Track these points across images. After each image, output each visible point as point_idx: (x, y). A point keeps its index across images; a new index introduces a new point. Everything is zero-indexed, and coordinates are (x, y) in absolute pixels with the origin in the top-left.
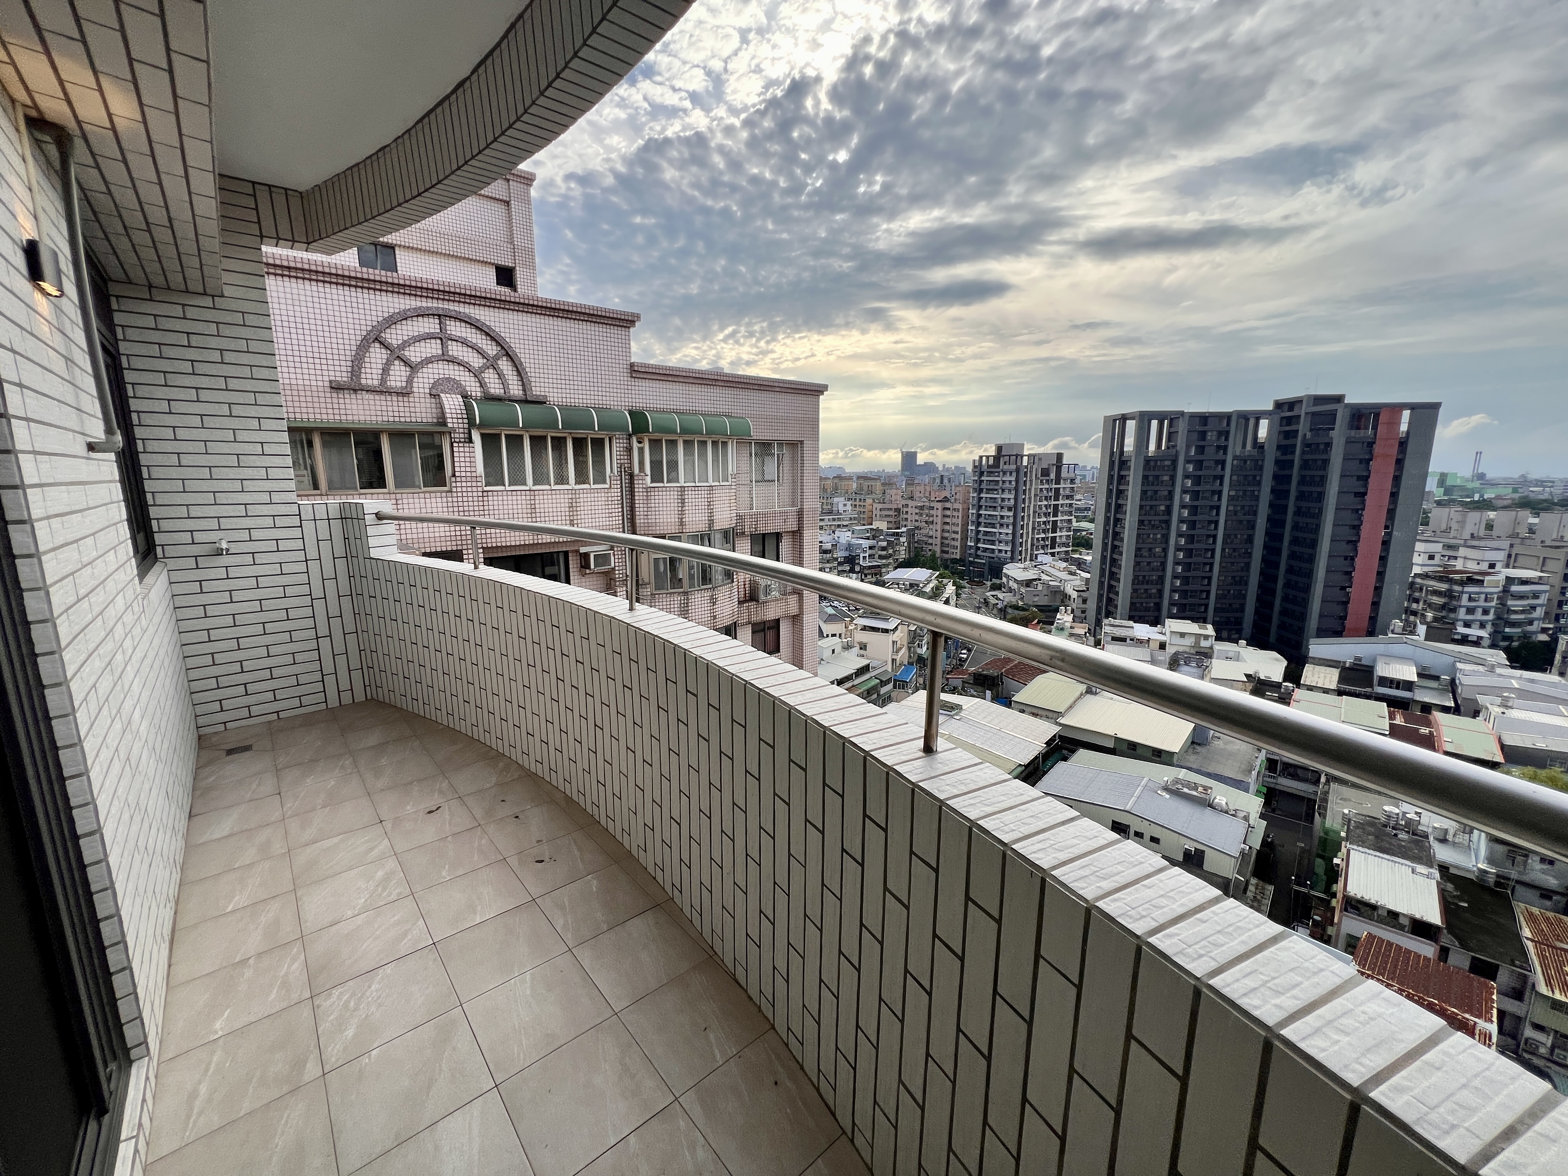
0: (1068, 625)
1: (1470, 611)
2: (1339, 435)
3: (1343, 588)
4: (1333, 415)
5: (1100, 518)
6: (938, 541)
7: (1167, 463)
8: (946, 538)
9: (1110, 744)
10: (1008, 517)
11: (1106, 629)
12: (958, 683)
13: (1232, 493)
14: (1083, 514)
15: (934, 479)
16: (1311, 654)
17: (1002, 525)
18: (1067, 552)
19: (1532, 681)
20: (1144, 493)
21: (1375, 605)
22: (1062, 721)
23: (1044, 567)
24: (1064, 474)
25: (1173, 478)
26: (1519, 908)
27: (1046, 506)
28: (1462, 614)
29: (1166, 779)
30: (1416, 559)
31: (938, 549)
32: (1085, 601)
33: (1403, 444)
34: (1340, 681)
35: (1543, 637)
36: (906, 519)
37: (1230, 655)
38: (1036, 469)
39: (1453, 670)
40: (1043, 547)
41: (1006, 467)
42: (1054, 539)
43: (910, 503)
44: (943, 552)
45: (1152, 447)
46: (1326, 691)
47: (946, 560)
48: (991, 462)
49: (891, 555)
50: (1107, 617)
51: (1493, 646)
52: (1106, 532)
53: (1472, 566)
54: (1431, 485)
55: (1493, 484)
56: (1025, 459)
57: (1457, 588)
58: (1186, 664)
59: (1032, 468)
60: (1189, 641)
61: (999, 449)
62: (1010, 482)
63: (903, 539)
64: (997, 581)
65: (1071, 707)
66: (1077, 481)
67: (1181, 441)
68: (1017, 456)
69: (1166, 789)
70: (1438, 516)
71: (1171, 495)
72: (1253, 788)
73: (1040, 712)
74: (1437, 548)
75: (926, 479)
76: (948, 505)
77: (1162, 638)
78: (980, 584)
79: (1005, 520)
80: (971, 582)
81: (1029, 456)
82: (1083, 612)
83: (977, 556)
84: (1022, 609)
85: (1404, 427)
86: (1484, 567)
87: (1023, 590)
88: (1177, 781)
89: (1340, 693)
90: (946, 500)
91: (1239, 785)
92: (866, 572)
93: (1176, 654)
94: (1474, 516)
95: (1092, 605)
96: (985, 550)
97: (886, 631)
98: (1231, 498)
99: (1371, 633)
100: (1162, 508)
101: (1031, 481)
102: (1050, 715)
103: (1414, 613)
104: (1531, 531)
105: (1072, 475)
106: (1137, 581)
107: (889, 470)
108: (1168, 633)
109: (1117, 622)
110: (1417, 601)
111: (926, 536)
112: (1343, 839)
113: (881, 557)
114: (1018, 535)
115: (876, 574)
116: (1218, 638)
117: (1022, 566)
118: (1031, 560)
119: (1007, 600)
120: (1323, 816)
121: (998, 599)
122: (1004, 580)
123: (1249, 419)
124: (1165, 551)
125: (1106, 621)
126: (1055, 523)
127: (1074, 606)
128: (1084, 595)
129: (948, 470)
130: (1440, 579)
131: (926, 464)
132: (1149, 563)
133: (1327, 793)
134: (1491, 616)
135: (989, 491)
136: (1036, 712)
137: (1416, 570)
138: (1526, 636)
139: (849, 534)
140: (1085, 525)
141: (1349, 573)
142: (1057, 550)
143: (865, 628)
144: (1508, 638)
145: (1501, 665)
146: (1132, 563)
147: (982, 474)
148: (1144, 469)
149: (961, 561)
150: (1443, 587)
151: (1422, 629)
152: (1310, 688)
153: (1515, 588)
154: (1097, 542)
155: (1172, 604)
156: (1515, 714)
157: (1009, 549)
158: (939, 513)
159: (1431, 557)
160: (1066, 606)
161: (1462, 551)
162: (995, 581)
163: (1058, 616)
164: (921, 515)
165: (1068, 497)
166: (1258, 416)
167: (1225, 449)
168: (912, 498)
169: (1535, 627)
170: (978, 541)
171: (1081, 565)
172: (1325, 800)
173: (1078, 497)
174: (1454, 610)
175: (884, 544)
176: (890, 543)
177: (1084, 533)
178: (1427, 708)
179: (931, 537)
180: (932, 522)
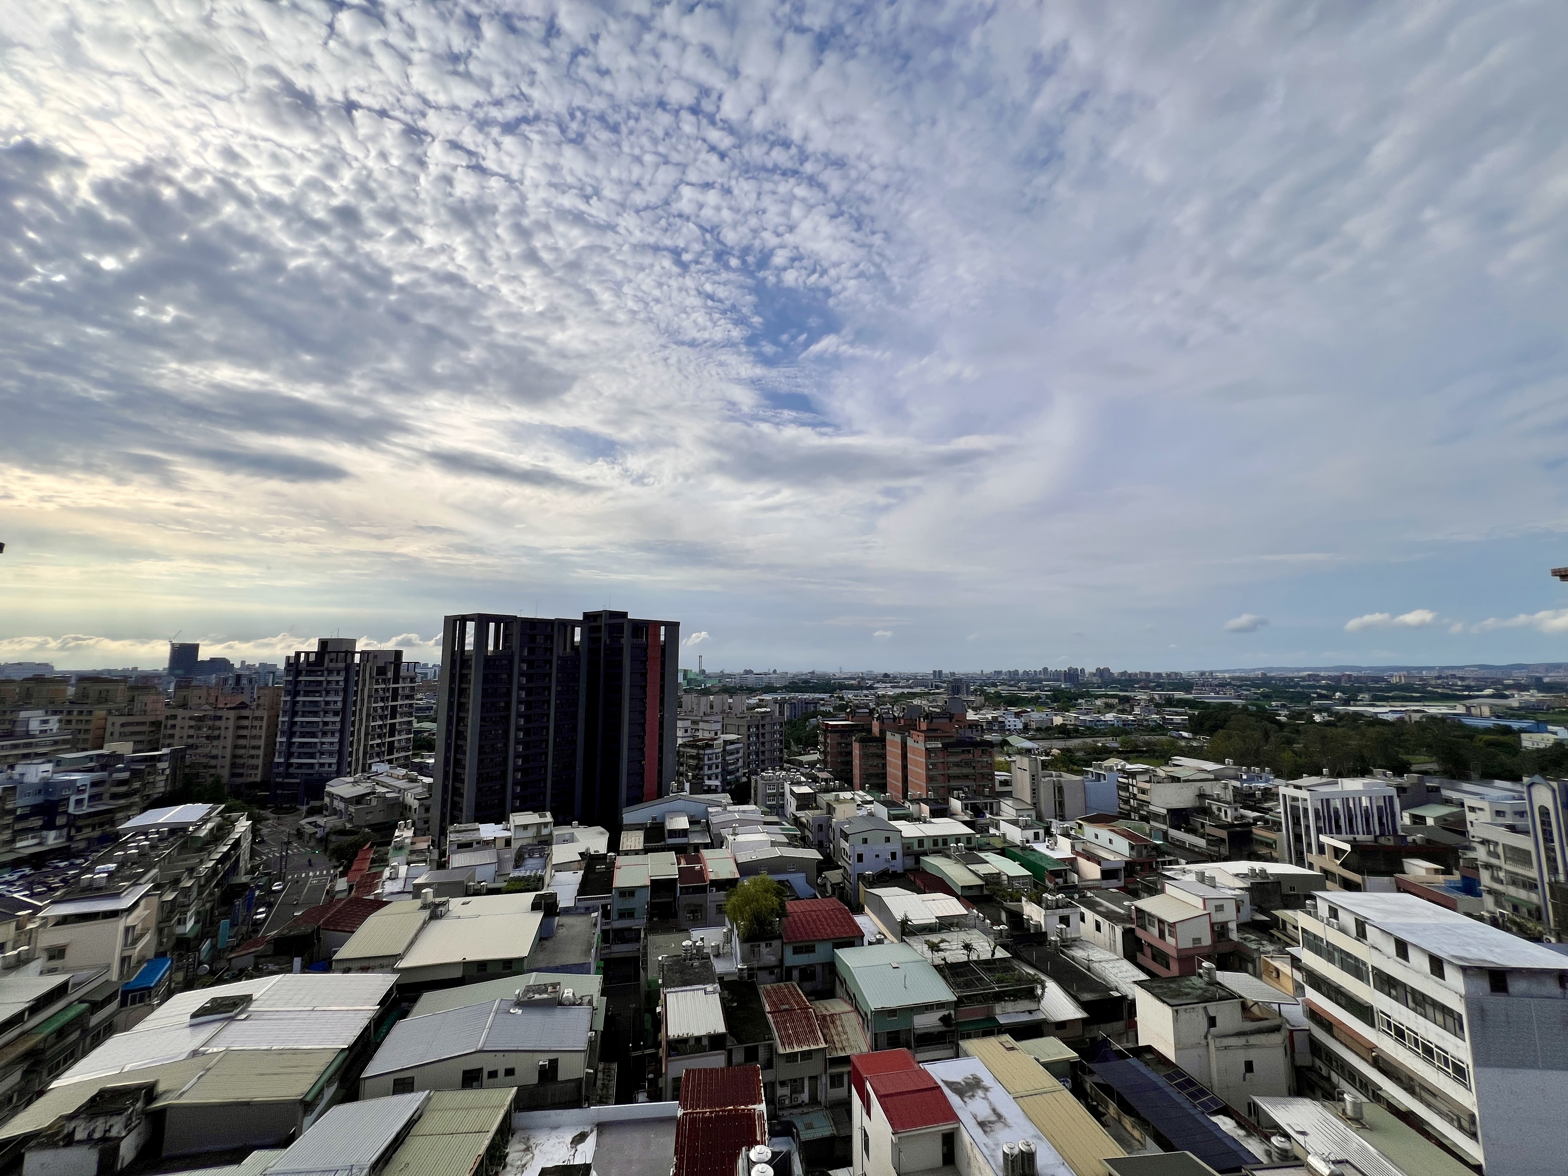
0: (408, 841)
1: (710, 768)
2: (626, 641)
3: (640, 762)
4: (621, 626)
5: (443, 717)
6: (227, 762)
7: (505, 662)
8: (241, 757)
9: (458, 974)
10: (334, 723)
11: (452, 837)
12: (247, 962)
13: (559, 689)
14: (424, 713)
15: (226, 680)
16: (626, 821)
17: (324, 734)
18: (407, 757)
19: (744, 812)
20: (484, 691)
21: (660, 772)
22: (402, 964)
23: (379, 778)
24: (403, 673)
25: (510, 676)
26: (761, 989)
27: (382, 708)
28: (706, 771)
29: (517, 992)
30: (680, 733)
31: (225, 773)
32: (427, 810)
33: (663, 649)
34: (646, 840)
35: (744, 779)
36: (172, 736)
37: (567, 837)
38: (371, 668)
39: (707, 813)
40: (378, 755)
41: (332, 665)
42: (391, 743)
43: (180, 712)
44: (233, 775)
45: (491, 648)
46: (637, 852)
47: (240, 786)
48: (312, 658)
49: (135, 792)
50: (452, 823)
51: (723, 791)
52: (449, 732)
53: (707, 735)
54: (680, 679)
55: (709, 677)
56: (357, 658)
57: (702, 752)
58: (531, 857)
59: (365, 666)
60: (531, 832)
61: (323, 643)
62: (337, 682)
63: (161, 765)
64: (317, 803)
65: (412, 943)
66: (418, 679)
67: (515, 642)
68: (347, 652)
69: (519, 1004)
70: (687, 699)
71: (509, 692)
72: (593, 967)
73: (372, 963)
74: (688, 723)
75: (213, 679)
76: (245, 713)
77: (507, 834)
78: (292, 810)
79: (330, 727)
80: (278, 810)
81: (362, 653)
82: (426, 822)
83: (289, 775)
84: (351, 833)
85: (662, 638)
86: (712, 735)
87: (352, 809)
88: (529, 989)
89: (646, 851)
90: (243, 706)
91: (581, 969)
92: (80, 823)
93: (521, 848)
94: (703, 699)
95: (435, 813)
96: (300, 766)
97: (114, 914)
98: (558, 694)
99: (660, 796)
100: (502, 704)
101: (364, 681)
102: (385, 962)
103: (682, 774)
104: (730, 708)
105: (412, 674)
106: (481, 778)
107: (146, 667)
108: (512, 829)
109: (463, 826)
110: (682, 765)
111: (206, 756)
112: (660, 986)
113: (114, 796)
114: (347, 743)
115: (101, 825)
116: (557, 823)
117: (351, 779)
118: (363, 771)
119: (330, 825)
120: (645, 969)
121: (316, 825)
122: (327, 800)
123: (566, 626)
124: (506, 745)
125: (451, 828)
126: (393, 726)
127: (415, 817)
128: (426, 802)
129: (249, 667)
130: (693, 746)
131: (213, 661)
132: (492, 760)
133: (645, 947)
134: (719, 770)
135: (307, 693)
136: (365, 965)
137: (680, 741)
138: (737, 779)
139: (49, 767)
140: (427, 725)
141: (642, 749)
142: (396, 755)
143: (65, 920)
144: (729, 783)
145: (729, 804)
146: (476, 761)
147: (298, 673)
148: (485, 668)
149: (264, 784)
150: (694, 752)
151: (687, 786)
152: (627, 853)
153: (728, 748)
154: (440, 743)
155: (515, 797)
156: (740, 838)
157: (334, 761)
158: (231, 723)
159: (686, 731)
160: (405, 820)
161: (701, 725)
162: (313, 803)
163: (397, 833)
164: (199, 728)
165: (408, 697)
166: (574, 623)
167: (551, 650)
168: (184, 706)
169: (739, 774)
170: (290, 755)
171: (423, 769)
172: (645, 954)
173: (419, 696)
174: (701, 769)
175: (126, 775)
176: (136, 774)
177: (426, 734)
178: (697, 848)
179: (215, 757)
180: (219, 737)
